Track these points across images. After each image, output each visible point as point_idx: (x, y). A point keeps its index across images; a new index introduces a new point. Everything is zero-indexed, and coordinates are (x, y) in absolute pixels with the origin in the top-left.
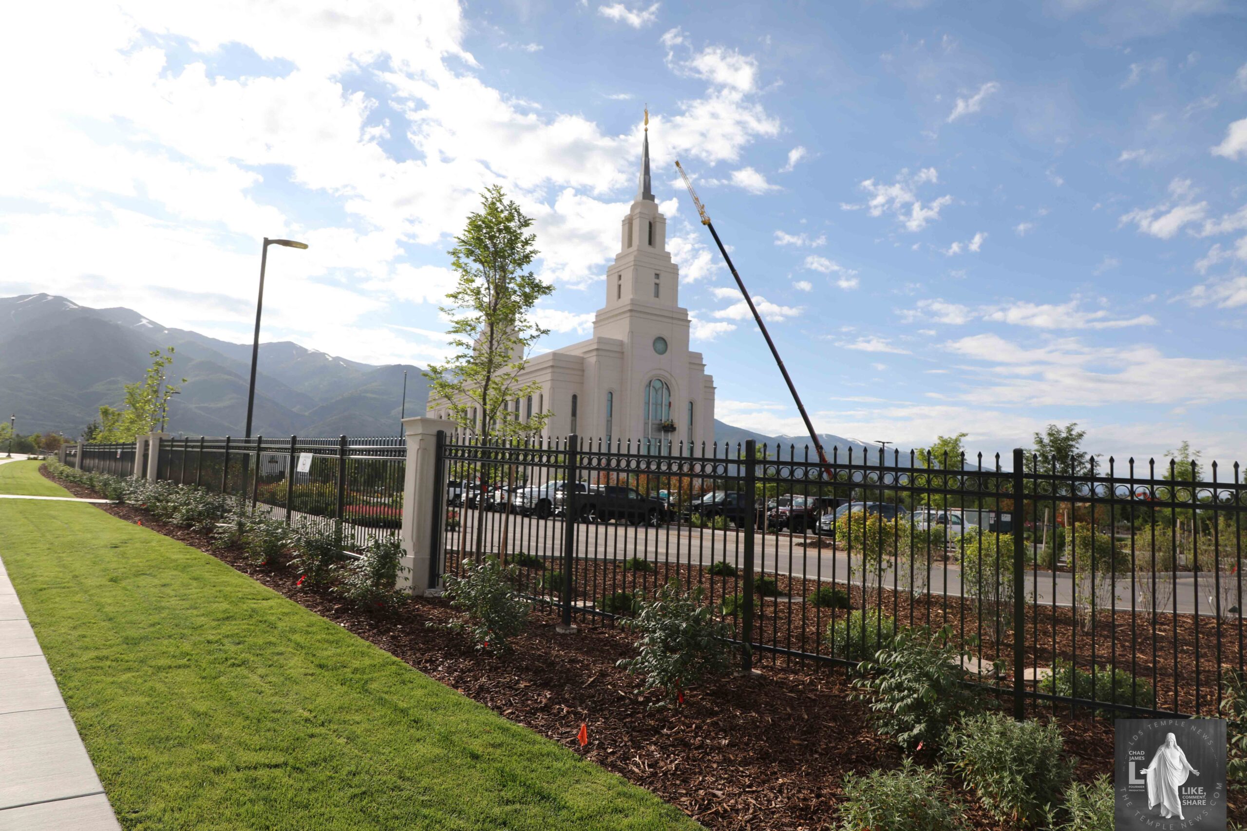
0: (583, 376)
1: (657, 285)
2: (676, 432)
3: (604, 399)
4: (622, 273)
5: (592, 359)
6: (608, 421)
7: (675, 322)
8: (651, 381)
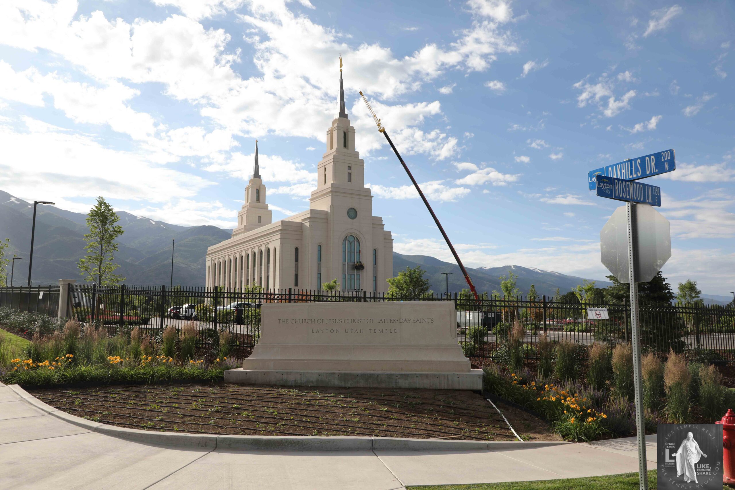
0: (302, 235)
1: (349, 174)
2: (364, 270)
3: (316, 250)
4: (326, 167)
5: (307, 224)
6: (318, 264)
7: (361, 197)
8: (346, 237)
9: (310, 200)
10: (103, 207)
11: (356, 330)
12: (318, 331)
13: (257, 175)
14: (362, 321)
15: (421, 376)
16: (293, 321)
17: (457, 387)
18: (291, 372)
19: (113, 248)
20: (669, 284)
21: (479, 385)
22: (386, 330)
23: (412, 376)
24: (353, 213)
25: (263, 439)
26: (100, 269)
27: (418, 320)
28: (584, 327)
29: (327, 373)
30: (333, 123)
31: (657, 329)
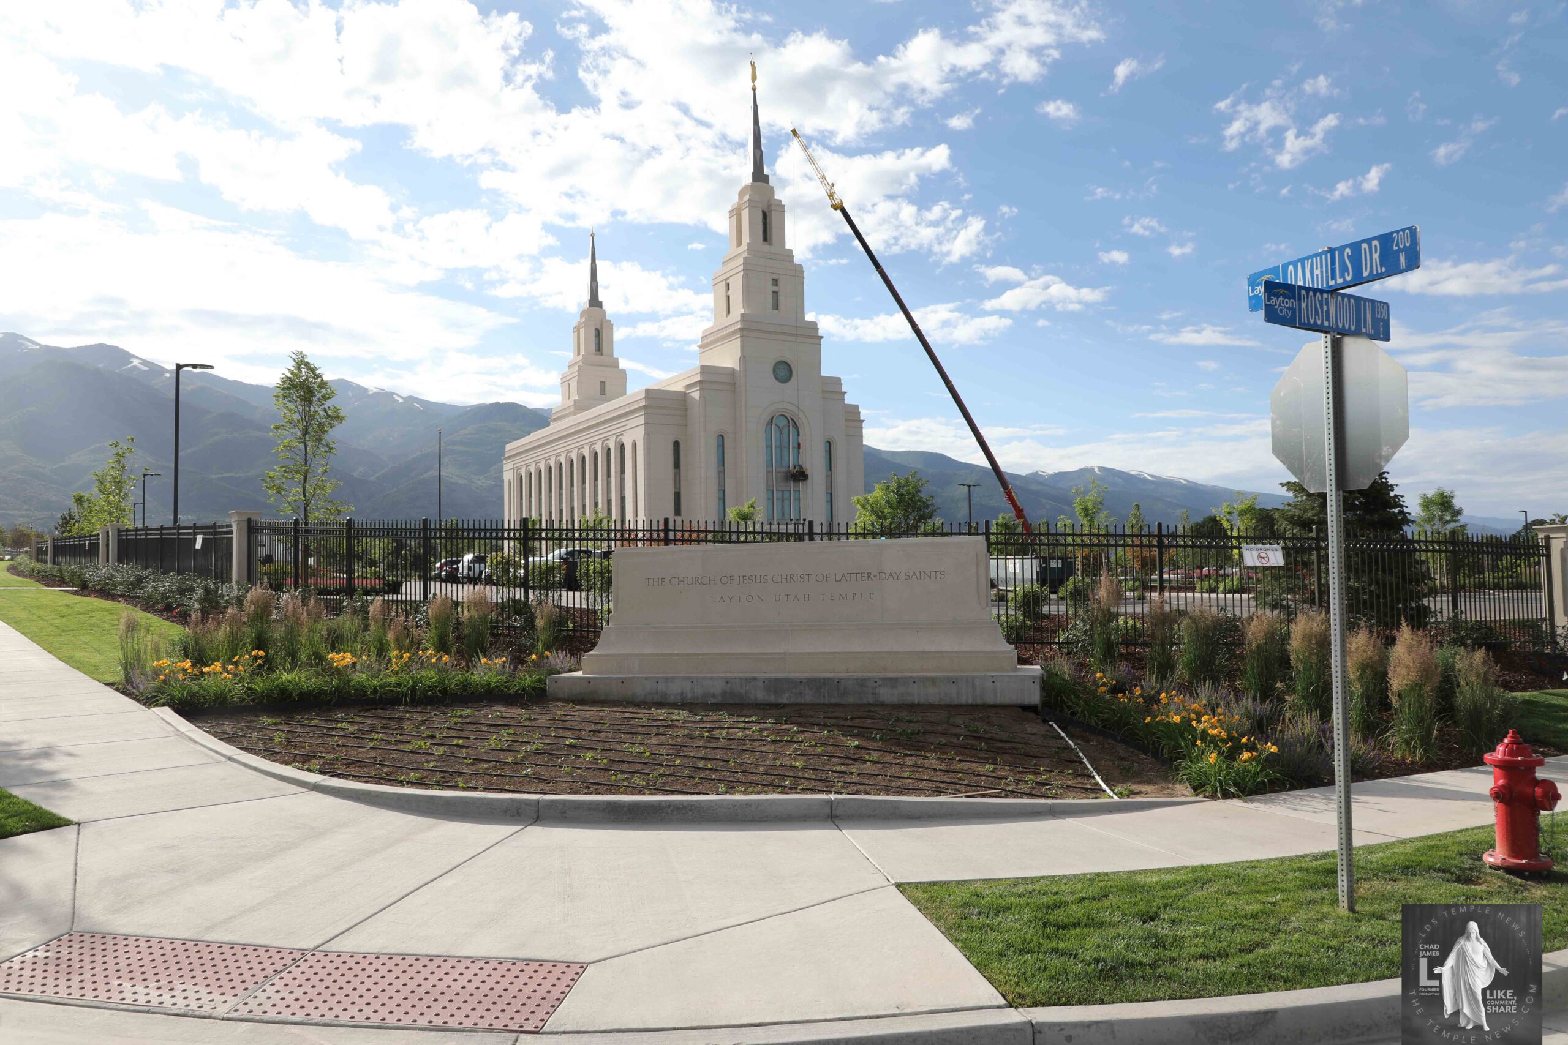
0: (686, 416)
1: (776, 294)
2: (809, 481)
3: (714, 442)
4: (730, 281)
5: (696, 395)
6: (719, 472)
7: (801, 340)
8: (772, 418)
9: (700, 347)
10: (303, 370)
11: (796, 596)
12: (722, 598)
13: (595, 301)
14: (806, 577)
15: (924, 680)
16: (676, 581)
17: (990, 700)
18: (672, 678)
19: (327, 449)
20: (1402, 496)
21: (1034, 697)
22: (854, 595)
23: (905, 681)
24: (783, 371)
25: (625, 802)
26: (304, 490)
27: (914, 574)
28: (1235, 582)
29: (741, 679)
30: (741, 194)
31: (1377, 583)
